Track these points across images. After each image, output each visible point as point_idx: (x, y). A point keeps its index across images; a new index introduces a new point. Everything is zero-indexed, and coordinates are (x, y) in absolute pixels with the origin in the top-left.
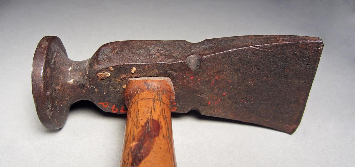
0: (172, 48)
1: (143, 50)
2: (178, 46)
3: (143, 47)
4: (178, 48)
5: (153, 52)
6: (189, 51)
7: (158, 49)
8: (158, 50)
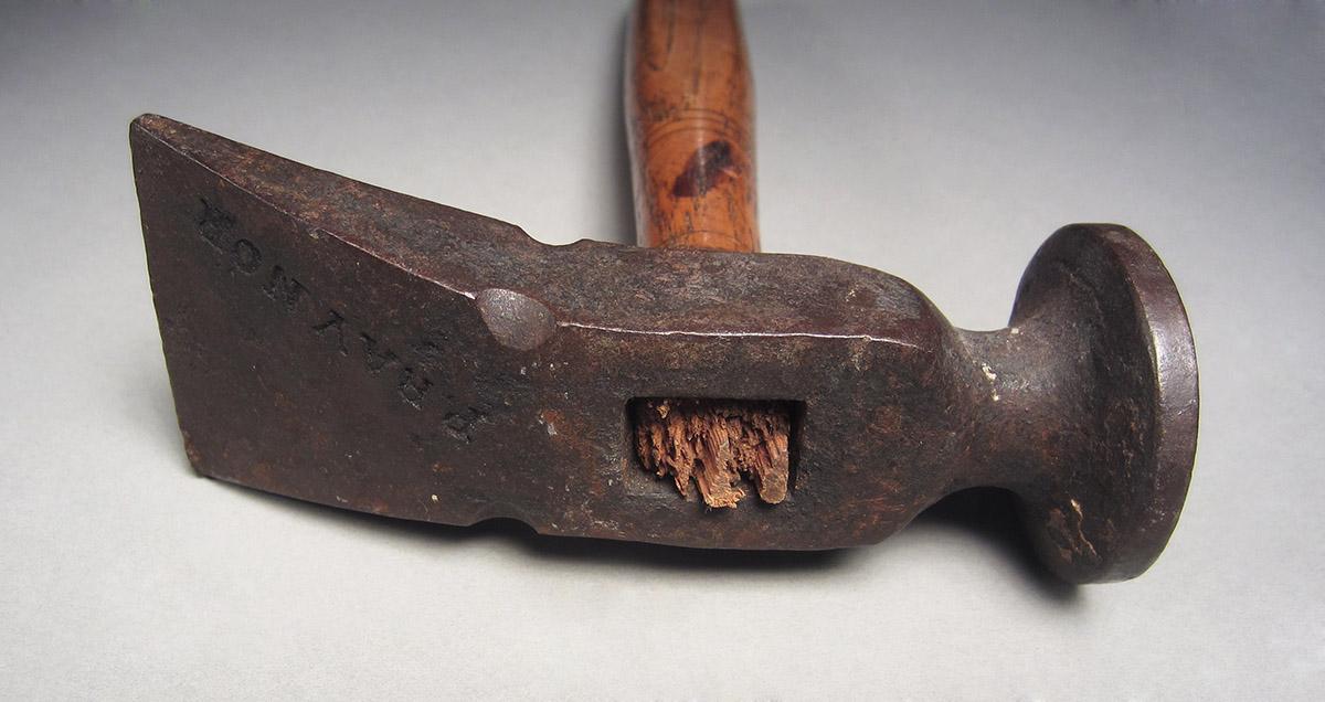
0: (623, 288)
1: (741, 286)
2: (598, 294)
3: (743, 298)
4: (598, 285)
5: (697, 279)
6: (559, 265)
7: (682, 289)
8: (681, 284)
